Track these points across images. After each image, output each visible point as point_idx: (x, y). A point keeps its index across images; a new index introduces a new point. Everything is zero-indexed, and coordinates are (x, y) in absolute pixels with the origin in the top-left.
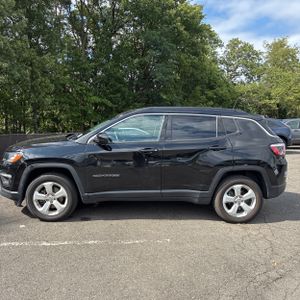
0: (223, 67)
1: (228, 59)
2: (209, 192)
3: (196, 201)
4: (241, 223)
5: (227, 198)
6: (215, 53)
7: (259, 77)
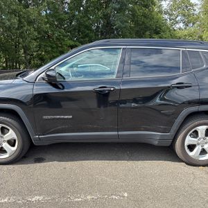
0: (166, 16)
1: (171, 10)
2: (170, 134)
3: (156, 143)
4: (204, 166)
5: (189, 140)
6: (161, 5)
7: (193, 24)
